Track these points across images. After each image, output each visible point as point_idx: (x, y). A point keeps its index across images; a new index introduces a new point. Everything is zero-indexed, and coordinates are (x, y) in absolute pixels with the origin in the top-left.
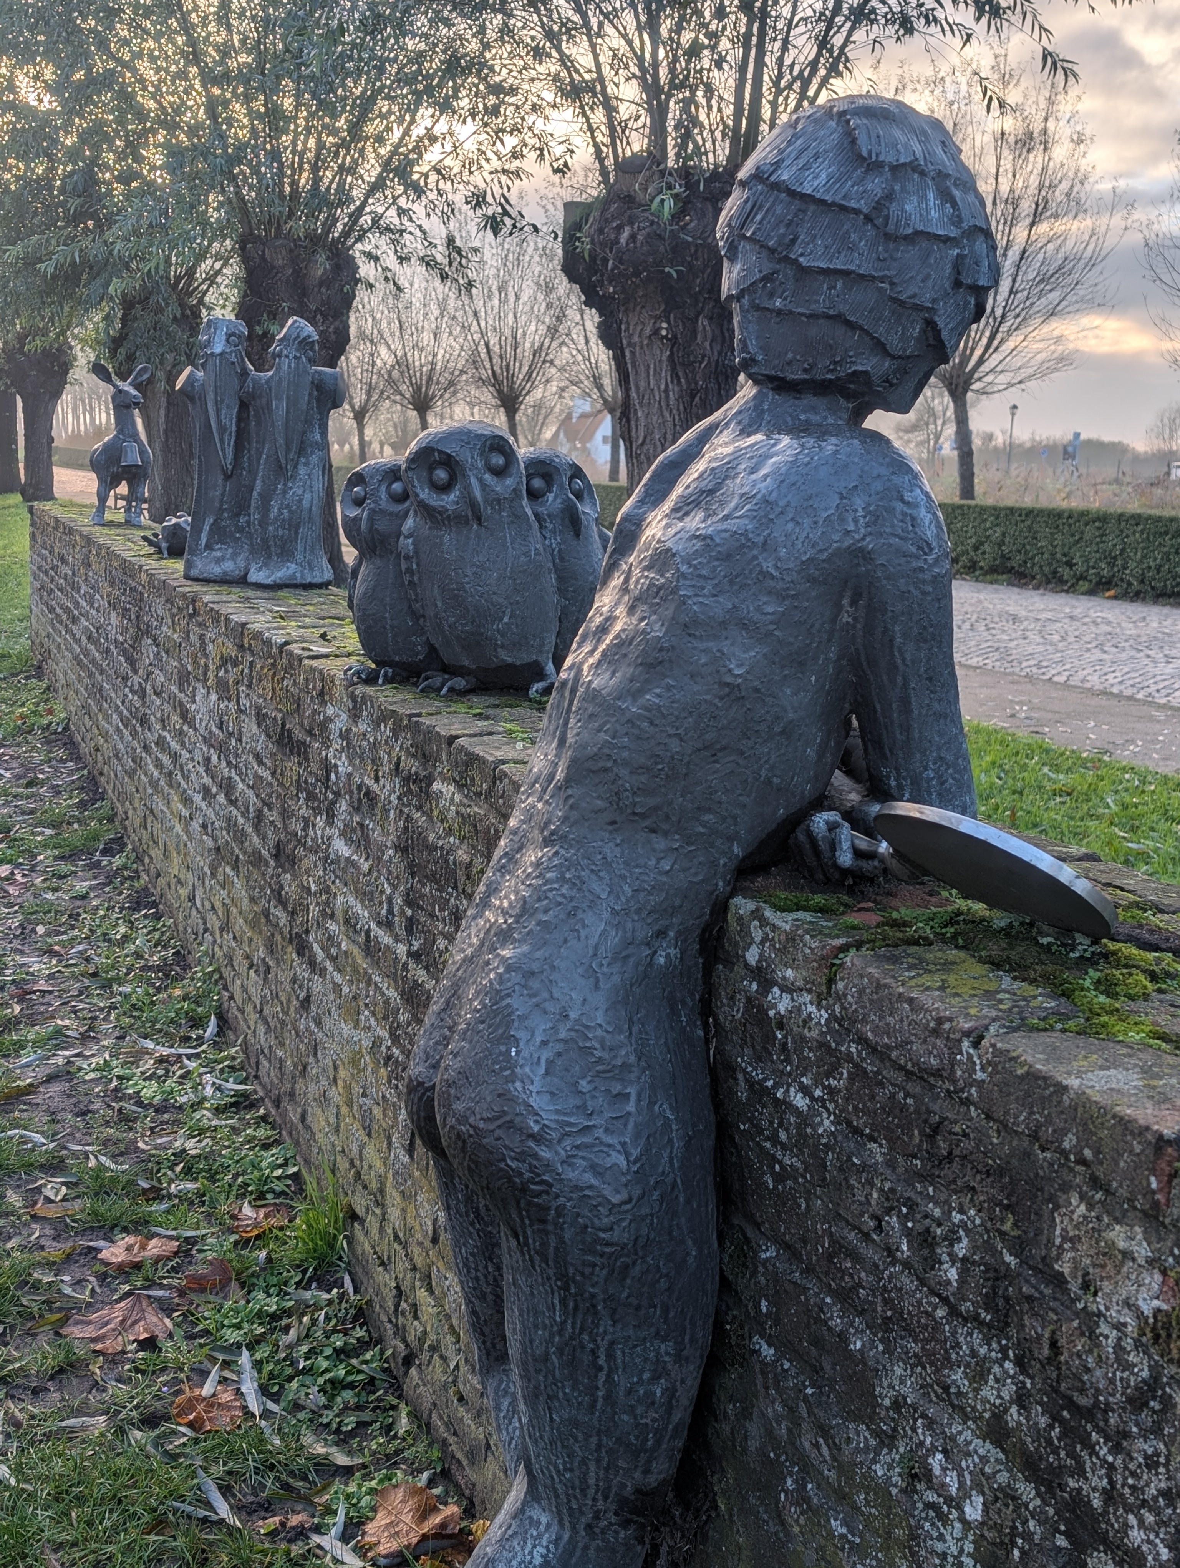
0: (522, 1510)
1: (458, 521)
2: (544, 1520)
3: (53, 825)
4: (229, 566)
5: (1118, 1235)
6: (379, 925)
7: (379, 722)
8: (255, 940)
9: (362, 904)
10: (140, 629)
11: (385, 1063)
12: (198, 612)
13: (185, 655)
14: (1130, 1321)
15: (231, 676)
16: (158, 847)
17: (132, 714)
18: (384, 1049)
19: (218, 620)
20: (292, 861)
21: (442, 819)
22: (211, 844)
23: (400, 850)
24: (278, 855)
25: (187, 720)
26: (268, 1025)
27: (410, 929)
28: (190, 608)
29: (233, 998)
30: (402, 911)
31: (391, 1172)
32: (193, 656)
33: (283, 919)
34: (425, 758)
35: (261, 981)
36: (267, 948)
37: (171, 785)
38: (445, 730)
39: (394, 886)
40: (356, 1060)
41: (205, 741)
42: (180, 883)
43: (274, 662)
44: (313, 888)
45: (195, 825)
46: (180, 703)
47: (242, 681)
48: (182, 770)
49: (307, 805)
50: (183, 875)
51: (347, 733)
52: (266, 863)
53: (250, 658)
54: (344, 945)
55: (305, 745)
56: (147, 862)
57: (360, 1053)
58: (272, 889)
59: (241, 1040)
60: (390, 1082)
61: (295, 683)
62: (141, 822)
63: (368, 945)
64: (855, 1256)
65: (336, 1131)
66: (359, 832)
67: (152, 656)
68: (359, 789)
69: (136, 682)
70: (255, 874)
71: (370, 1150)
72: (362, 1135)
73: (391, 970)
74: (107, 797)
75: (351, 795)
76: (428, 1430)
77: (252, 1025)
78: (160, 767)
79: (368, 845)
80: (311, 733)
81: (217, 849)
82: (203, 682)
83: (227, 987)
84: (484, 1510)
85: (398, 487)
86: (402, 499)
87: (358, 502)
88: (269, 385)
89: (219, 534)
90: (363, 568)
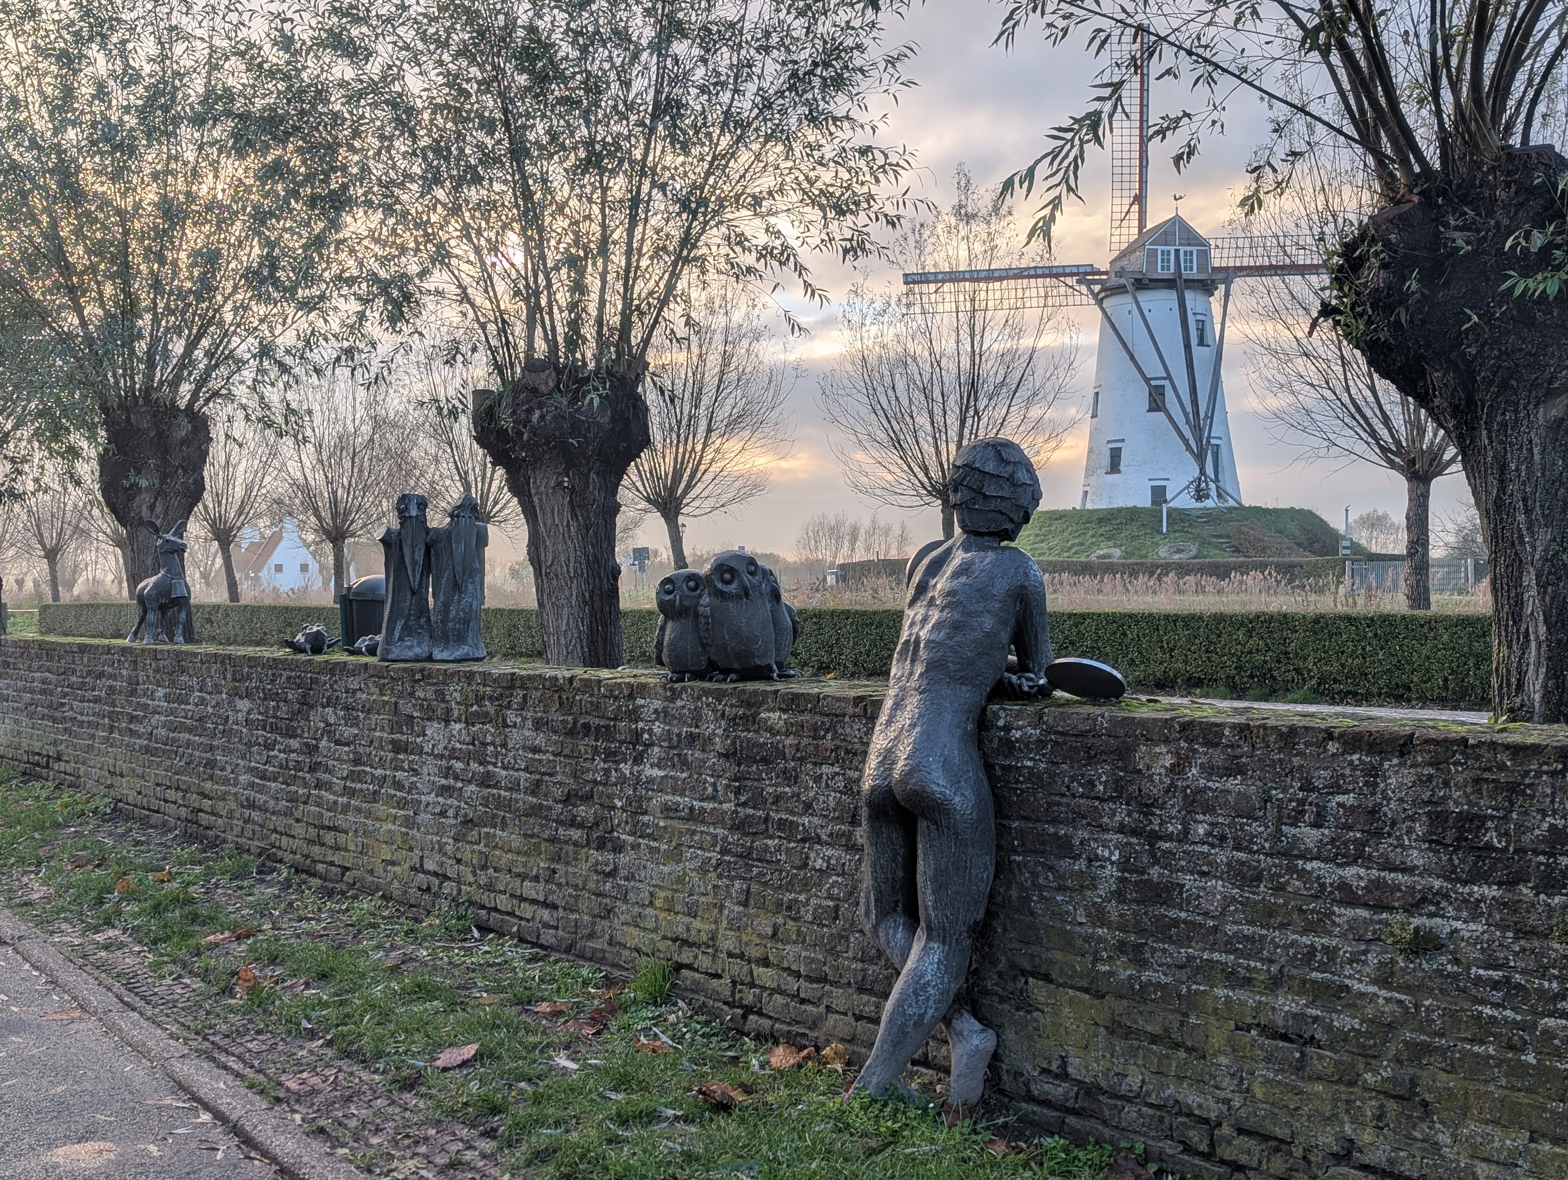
0: (926, 946)
1: (738, 597)
2: (935, 945)
3: (200, 864)
4: (417, 650)
6: (702, 800)
7: (699, 698)
8: (532, 860)
9: (681, 795)
10: (306, 704)
11: (715, 869)
12: (429, 676)
13: (406, 708)
14: (1163, 771)
15: (490, 708)
16: (346, 850)
17: (287, 767)
18: (714, 861)
19: (470, 676)
20: (588, 798)
21: (769, 729)
22: (453, 821)
23: (727, 756)
24: (567, 800)
25: (406, 751)
26: (555, 907)
27: (738, 792)
28: (418, 676)
29: (496, 910)
30: (727, 786)
31: (725, 922)
32: (422, 706)
33: (576, 834)
34: (749, 705)
35: (542, 883)
36: (552, 860)
37: (375, 801)
38: (769, 688)
39: (719, 777)
40: (680, 880)
41: (441, 757)
42: (393, 863)
43: (561, 689)
44: (619, 804)
45: (424, 817)
46: (393, 742)
47: (509, 707)
48: (398, 785)
49: (605, 761)
50: (399, 856)
51: (665, 710)
52: (550, 808)
53: (521, 693)
54: (662, 824)
55: (607, 727)
56: (320, 867)
57: (685, 874)
58: (559, 822)
59: (515, 929)
60: (720, 877)
61: (592, 695)
62: (310, 842)
63: (693, 816)
64: (1058, 804)
65: (655, 930)
66: (676, 759)
67: (332, 720)
68: (679, 735)
69: (295, 743)
70: (532, 820)
71: (697, 924)
72: (687, 920)
73: (718, 819)
74: (224, 841)
75: (670, 740)
76: (772, 1036)
77: (528, 916)
78: (352, 793)
79: (685, 764)
80: (615, 719)
81: (468, 822)
82: (439, 720)
83: (483, 907)
84: (828, 1042)
85: (692, 584)
86: (695, 589)
87: (669, 592)
88: (447, 535)
89: (408, 630)
90: (670, 625)
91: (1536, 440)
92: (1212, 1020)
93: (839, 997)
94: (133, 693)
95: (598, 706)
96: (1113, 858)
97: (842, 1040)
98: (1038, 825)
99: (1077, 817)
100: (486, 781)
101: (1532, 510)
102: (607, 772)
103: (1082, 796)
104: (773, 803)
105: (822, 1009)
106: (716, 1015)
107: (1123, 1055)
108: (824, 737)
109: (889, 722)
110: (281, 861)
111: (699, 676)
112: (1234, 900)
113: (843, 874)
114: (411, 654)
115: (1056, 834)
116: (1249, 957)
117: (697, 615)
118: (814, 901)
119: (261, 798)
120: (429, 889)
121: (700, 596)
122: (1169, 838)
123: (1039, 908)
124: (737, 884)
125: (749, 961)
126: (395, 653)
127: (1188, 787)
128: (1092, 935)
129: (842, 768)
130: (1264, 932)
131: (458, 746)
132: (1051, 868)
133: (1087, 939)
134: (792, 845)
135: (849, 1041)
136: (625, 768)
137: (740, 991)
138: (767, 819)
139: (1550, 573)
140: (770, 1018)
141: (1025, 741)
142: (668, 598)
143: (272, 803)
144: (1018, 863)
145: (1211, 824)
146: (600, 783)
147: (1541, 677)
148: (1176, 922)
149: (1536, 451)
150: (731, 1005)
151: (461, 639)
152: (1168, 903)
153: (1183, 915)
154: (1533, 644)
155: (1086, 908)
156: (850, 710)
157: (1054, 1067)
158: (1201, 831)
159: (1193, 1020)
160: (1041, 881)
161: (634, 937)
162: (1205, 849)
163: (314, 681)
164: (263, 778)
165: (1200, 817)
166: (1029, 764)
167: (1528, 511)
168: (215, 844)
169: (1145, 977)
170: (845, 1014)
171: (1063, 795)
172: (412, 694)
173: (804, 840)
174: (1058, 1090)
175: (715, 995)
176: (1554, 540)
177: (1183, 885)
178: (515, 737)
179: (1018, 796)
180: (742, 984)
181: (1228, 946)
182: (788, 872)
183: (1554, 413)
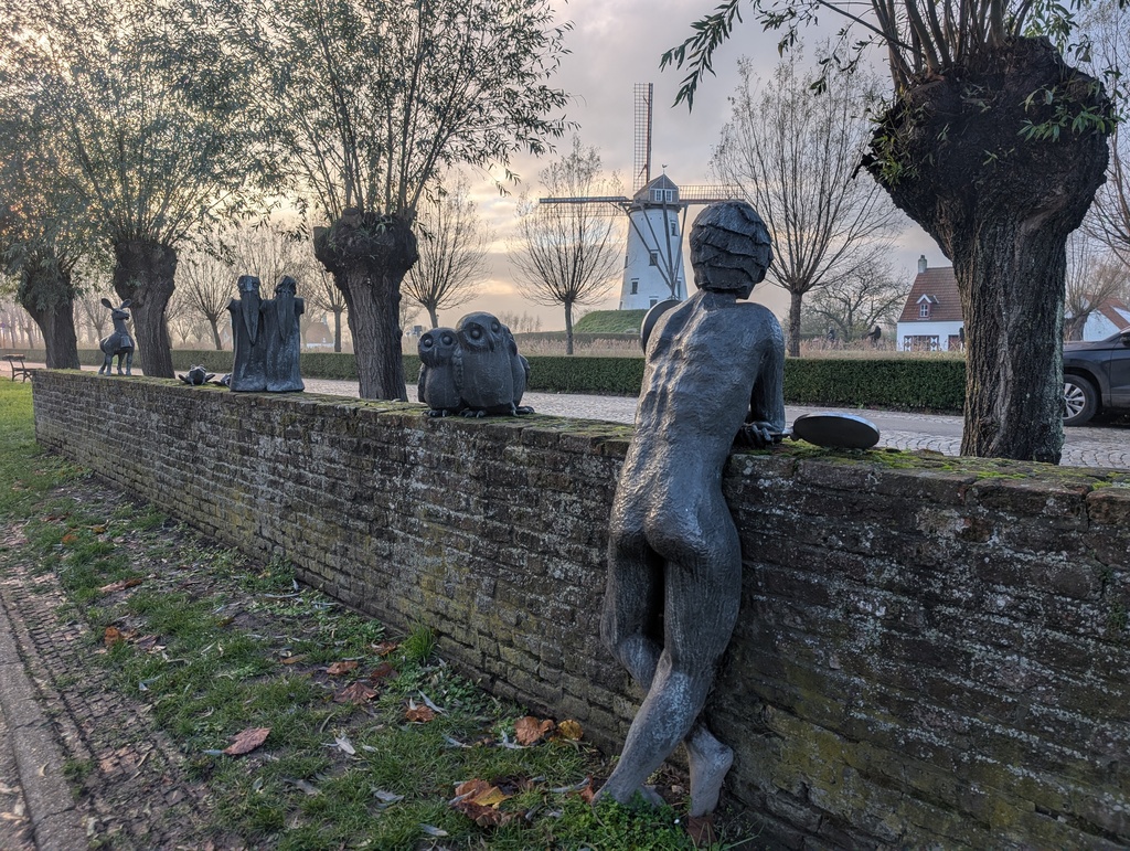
0: (671, 676)
1: (484, 350)
2: (682, 676)
3: (130, 517)
4: (256, 384)
5: (946, 513)
6: (458, 511)
7: (454, 431)
8: (331, 539)
9: (440, 505)
10: (189, 419)
11: (468, 565)
12: (260, 404)
13: (247, 425)
14: (952, 536)
15: (300, 429)
16: (216, 516)
17: (180, 459)
18: (467, 559)
19: (286, 405)
20: (370, 499)
21: (515, 460)
22: (279, 506)
23: (477, 478)
24: (355, 499)
25: (248, 454)
26: (348, 574)
27: (486, 507)
28: (253, 403)
29: (308, 569)
30: (478, 502)
31: (476, 608)
32: (256, 424)
33: (361, 525)
34: (496, 439)
35: (339, 557)
36: (345, 541)
37: (231, 486)
38: (514, 426)
39: (471, 494)
40: (441, 570)
41: (270, 460)
42: (244, 529)
43: (348, 418)
44: (393, 507)
45: (261, 500)
46: (240, 447)
47: (312, 429)
48: (244, 477)
49: (381, 473)
50: (247, 524)
51: (426, 438)
52: (342, 504)
53: (321, 419)
54: (425, 525)
55: (382, 448)
56: (202, 525)
57: (444, 566)
58: (350, 515)
59: (321, 586)
60: (472, 571)
61: (370, 424)
62: (195, 508)
63: (449, 521)
64: (812, 554)
65: (421, 603)
66: (436, 477)
67: (204, 430)
68: (438, 459)
69: (184, 443)
70: (330, 511)
71: (453, 604)
72: (446, 600)
73: (469, 526)
74: (149, 502)
75: (431, 462)
76: (516, 701)
77: (330, 577)
78: (218, 479)
79: (443, 481)
80: (388, 443)
81: (288, 507)
82: (268, 435)
83: (300, 566)
84: (564, 718)
85: (447, 339)
86: (450, 343)
87: (429, 346)
88: (274, 304)
89: (249, 371)
90: (429, 371)
91: (1017, 245)
92: (1002, 794)
93: (574, 683)
94: (98, 406)
95: (375, 432)
96: (878, 614)
97: (578, 718)
98: (786, 570)
99: (832, 569)
100: (299, 479)
101: (1009, 294)
102: (383, 482)
103: (842, 549)
104: (518, 519)
105: (559, 689)
106: (468, 676)
107: (880, 801)
108: (563, 470)
109: (638, 468)
110: (180, 518)
111: (453, 412)
112: (1044, 681)
113: (580, 585)
114: (251, 387)
115: (807, 582)
116: (1063, 743)
117: (451, 364)
118: (552, 603)
119: (167, 477)
120: (266, 549)
121: (453, 349)
122: (956, 603)
123: (784, 647)
124: (486, 580)
125: (496, 640)
126: (241, 386)
127: (986, 555)
128: (847, 683)
129: (580, 497)
130: (1087, 721)
131: (280, 453)
132: (800, 613)
133: (842, 685)
134: (533, 555)
135: (584, 721)
136: (397, 480)
137: (489, 662)
138: (511, 532)
139: (1019, 335)
140: (515, 687)
141: (776, 492)
142: (428, 350)
143: (173, 480)
144: (762, 602)
145: (1017, 597)
146: (378, 489)
147: (1007, 404)
148: (960, 690)
149: (1016, 253)
150: (482, 670)
151: (286, 377)
152: (949, 667)
153: (969, 683)
154: (1002, 383)
155: (841, 655)
156: (588, 449)
157: (795, 791)
158: (1001, 602)
159: (975, 789)
160: (787, 622)
161: (405, 605)
162: (1006, 621)
163: (193, 403)
164: (167, 464)
165: (1002, 588)
166: (778, 512)
167: (1006, 294)
168: (145, 502)
169: (913, 733)
170: (581, 698)
171: (817, 546)
172: (250, 416)
173: (544, 553)
174: (801, 813)
175: (467, 660)
176: (1024, 313)
177: (973, 654)
178: (318, 450)
179: (764, 541)
180: (490, 656)
181: (1032, 725)
182: (530, 577)
183: (1032, 226)
